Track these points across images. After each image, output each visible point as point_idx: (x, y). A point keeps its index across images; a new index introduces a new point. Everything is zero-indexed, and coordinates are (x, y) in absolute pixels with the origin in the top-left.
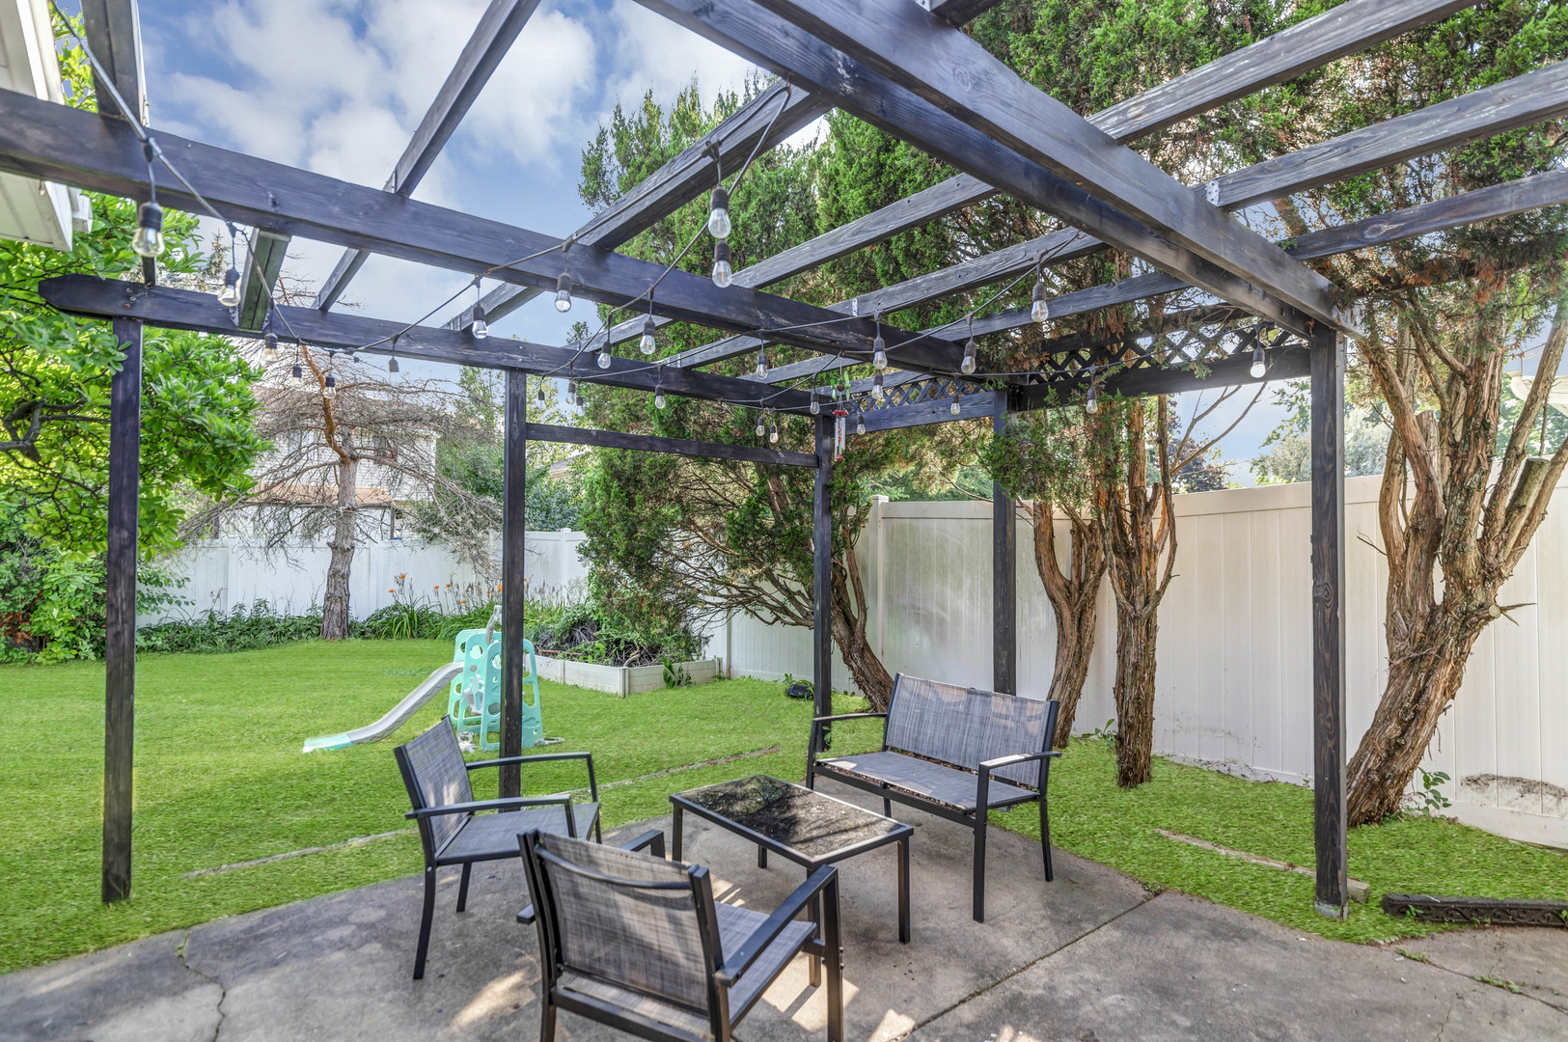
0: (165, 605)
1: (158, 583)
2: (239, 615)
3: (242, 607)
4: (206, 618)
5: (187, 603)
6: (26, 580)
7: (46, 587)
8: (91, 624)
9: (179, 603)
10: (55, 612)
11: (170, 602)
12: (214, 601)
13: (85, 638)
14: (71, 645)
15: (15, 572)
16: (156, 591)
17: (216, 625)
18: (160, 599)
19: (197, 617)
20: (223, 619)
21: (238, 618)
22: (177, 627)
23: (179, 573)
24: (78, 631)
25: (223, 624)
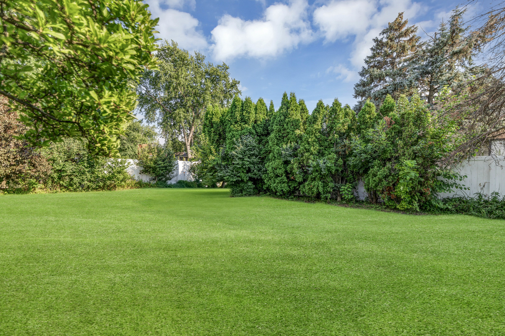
0: (454, 189)
1: (450, 177)
2: (495, 198)
3: (497, 194)
4: (477, 197)
5: (465, 189)
6: (393, 173)
7: (400, 177)
8: (418, 194)
9: (461, 188)
10: (402, 188)
11: (457, 187)
12: (482, 189)
13: (416, 200)
14: (410, 203)
15: (390, 170)
16: (450, 181)
17: (482, 202)
18: (452, 186)
19: (472, 196)
20: (486, 198)
21: (495, 200)
22: (460, 200)
23: (462, 174)
24: (413, 197)
25: (486, 202)
